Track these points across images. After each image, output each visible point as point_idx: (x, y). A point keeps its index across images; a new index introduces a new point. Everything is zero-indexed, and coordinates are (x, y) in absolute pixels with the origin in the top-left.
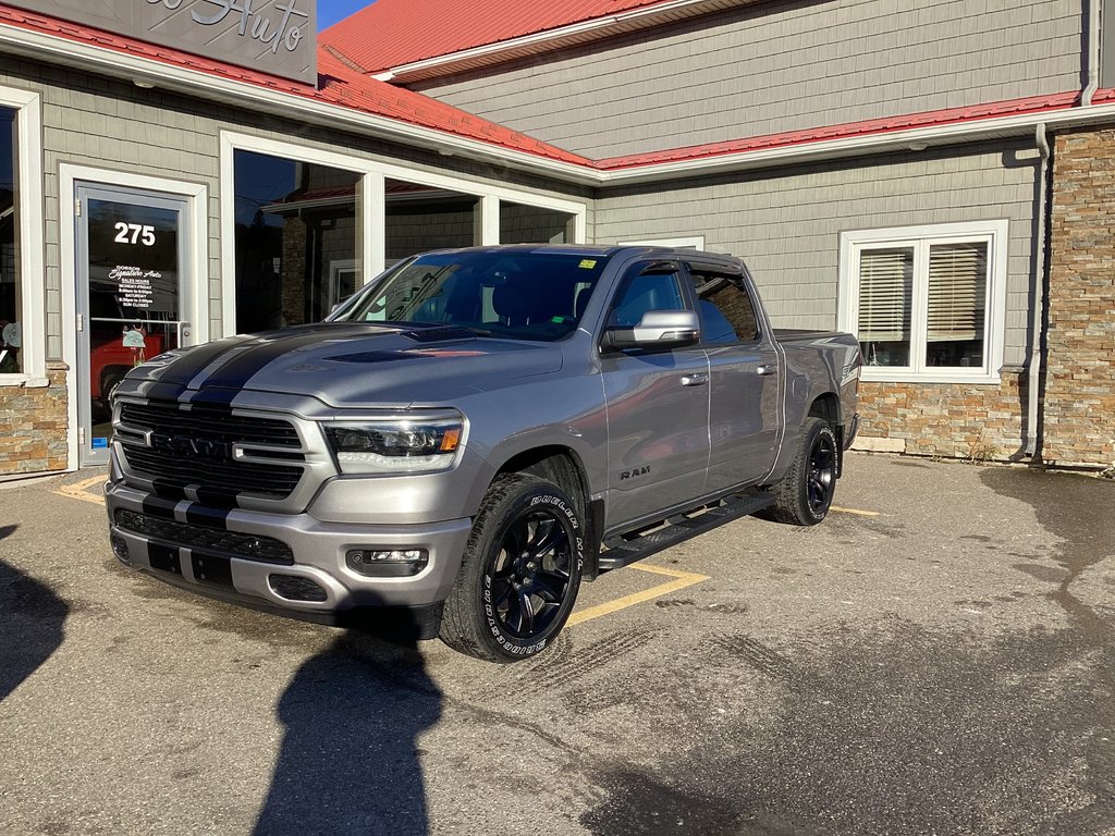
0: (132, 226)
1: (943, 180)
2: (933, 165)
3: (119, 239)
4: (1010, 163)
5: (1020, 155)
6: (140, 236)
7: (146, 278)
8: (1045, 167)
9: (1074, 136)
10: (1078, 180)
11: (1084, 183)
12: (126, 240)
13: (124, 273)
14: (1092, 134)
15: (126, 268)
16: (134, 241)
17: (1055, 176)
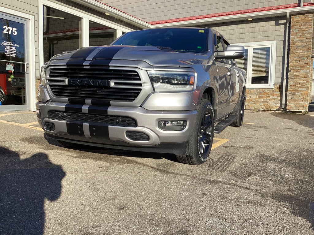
0: (9, 28)
1: (257, 29)
2: (254, 25)
3: (5, 32)
4: (277, 24)
5: (280, 22)
6: (12, 32)
7: (14, 47)
8: (288, 25)
9: (297, 16)
10: (298, 29)
11: (300, 30)
12: (7, 33)
13: (7, 44)
14: (302, 16)
15: (7, 42)
16: (10, 33)
17: (291, 28)
